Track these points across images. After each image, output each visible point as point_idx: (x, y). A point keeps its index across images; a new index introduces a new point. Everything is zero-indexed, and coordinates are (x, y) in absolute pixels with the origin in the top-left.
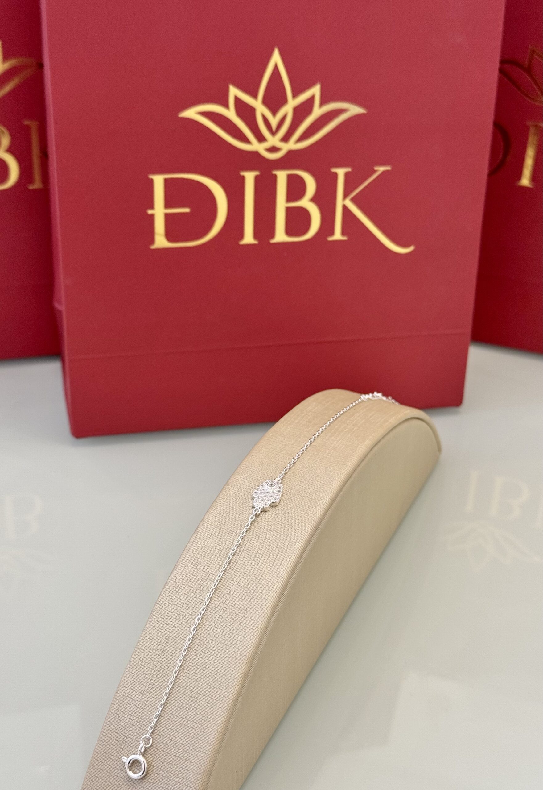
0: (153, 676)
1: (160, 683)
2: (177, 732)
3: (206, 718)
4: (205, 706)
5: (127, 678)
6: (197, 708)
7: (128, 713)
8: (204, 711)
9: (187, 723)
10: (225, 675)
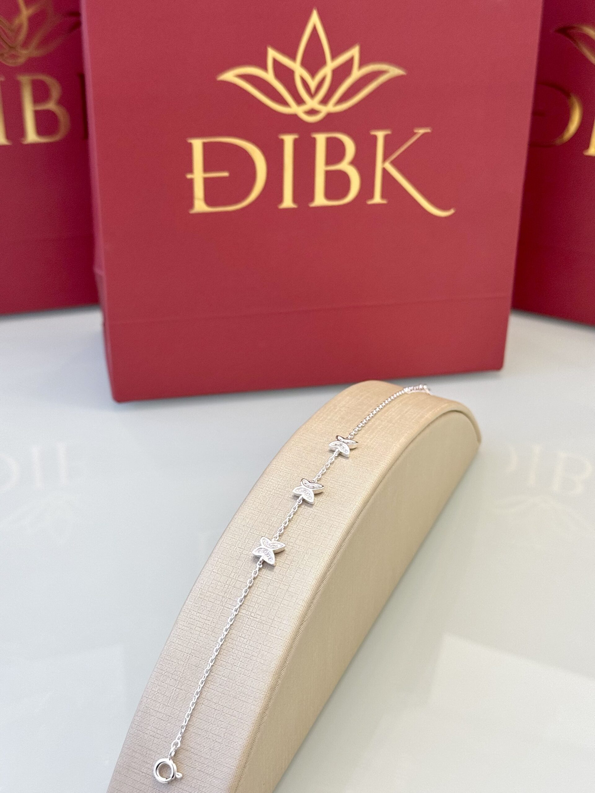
0: (178, 687)
1: (184, 695)
2: (201, 746)
3: (232, 732)
4: (230, 720)
5: (151, 689)
6: (222, 721)
7: (151, 725)
8: (230, 724)
9: (212, 737)
10: (251, 687)
